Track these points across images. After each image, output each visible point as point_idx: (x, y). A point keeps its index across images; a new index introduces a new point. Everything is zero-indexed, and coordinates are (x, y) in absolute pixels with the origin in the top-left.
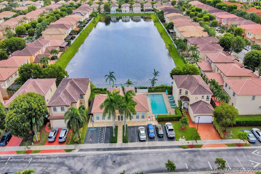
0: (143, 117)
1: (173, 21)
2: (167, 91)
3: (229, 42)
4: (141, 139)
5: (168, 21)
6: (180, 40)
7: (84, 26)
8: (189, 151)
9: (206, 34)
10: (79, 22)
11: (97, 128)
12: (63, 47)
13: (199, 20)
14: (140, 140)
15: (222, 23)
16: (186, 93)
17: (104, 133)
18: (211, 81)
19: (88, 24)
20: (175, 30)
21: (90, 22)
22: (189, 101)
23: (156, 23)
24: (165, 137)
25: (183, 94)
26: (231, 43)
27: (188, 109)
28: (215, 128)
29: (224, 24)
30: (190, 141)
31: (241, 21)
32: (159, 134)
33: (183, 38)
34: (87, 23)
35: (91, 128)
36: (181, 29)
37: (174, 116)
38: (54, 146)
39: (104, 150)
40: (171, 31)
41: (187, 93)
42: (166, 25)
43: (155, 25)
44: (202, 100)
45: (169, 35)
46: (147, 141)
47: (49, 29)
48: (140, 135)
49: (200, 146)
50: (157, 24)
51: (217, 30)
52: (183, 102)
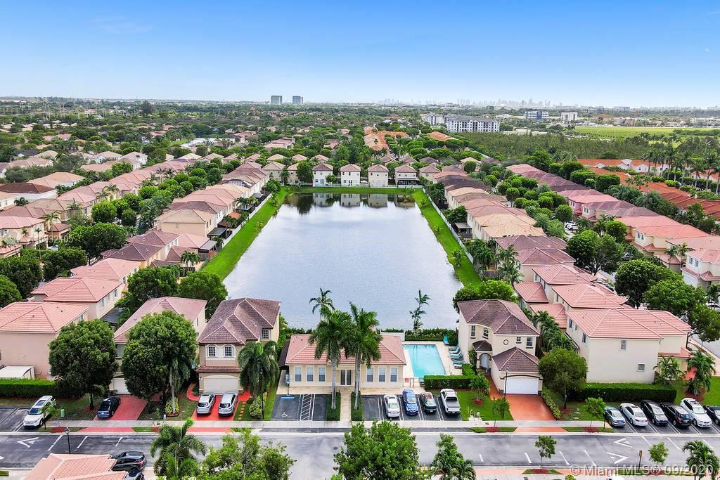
0: (394, 379)
1: (466, 205)
2: (445, 338)
3: (587, 247)
4: (390, 415)
5: (453, 205)
6: (478, 243)
7: (250, 211)
8: (488, 436)
9: (539, 232)
10: (241, 200)
11: (297, 397)
12: (207, 251)
13: (527, 205)
14: (387, 416)
15: (583, 212)
16: (484, 334)
17: (312, 404)
18: (538, 314)
19: (260, 206)
20: (470, 223)
21: (263, 203)
22: (491, 350)
23: (423, 211)
24: (439, 413)
25: (479, 337)
26: (592, 250)
27: (490, 370)
28: (544, 402)
29: (586, 215)
30: (490, 422)
31: (623, 210)
32: (427, 405)
33: (486, 240)
34: (256, 205)
35: (285, 396)
36: (481, 221)
37: (460, 378)
38: (210, 422)
39: (314, 430)
40: (460, 226)
41: (486, 334)
42: (449, 213)
43: (422, 214)
44: (518, 346)
45: (455, 234)
46: (402, 419)
47: (173, 212)
48: (387, 407)
49: (512, 430)
50: (428, 212)
51: (571, 229)
52: (479, 353)
